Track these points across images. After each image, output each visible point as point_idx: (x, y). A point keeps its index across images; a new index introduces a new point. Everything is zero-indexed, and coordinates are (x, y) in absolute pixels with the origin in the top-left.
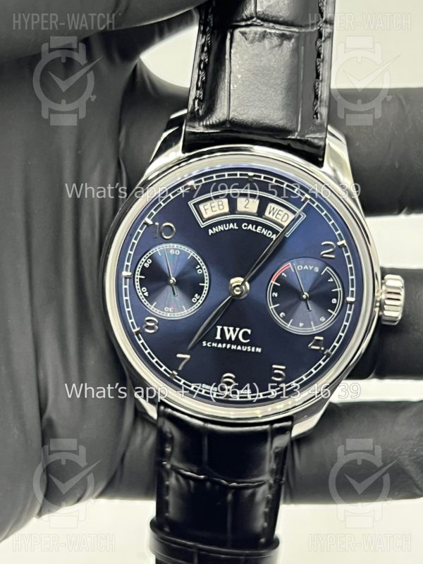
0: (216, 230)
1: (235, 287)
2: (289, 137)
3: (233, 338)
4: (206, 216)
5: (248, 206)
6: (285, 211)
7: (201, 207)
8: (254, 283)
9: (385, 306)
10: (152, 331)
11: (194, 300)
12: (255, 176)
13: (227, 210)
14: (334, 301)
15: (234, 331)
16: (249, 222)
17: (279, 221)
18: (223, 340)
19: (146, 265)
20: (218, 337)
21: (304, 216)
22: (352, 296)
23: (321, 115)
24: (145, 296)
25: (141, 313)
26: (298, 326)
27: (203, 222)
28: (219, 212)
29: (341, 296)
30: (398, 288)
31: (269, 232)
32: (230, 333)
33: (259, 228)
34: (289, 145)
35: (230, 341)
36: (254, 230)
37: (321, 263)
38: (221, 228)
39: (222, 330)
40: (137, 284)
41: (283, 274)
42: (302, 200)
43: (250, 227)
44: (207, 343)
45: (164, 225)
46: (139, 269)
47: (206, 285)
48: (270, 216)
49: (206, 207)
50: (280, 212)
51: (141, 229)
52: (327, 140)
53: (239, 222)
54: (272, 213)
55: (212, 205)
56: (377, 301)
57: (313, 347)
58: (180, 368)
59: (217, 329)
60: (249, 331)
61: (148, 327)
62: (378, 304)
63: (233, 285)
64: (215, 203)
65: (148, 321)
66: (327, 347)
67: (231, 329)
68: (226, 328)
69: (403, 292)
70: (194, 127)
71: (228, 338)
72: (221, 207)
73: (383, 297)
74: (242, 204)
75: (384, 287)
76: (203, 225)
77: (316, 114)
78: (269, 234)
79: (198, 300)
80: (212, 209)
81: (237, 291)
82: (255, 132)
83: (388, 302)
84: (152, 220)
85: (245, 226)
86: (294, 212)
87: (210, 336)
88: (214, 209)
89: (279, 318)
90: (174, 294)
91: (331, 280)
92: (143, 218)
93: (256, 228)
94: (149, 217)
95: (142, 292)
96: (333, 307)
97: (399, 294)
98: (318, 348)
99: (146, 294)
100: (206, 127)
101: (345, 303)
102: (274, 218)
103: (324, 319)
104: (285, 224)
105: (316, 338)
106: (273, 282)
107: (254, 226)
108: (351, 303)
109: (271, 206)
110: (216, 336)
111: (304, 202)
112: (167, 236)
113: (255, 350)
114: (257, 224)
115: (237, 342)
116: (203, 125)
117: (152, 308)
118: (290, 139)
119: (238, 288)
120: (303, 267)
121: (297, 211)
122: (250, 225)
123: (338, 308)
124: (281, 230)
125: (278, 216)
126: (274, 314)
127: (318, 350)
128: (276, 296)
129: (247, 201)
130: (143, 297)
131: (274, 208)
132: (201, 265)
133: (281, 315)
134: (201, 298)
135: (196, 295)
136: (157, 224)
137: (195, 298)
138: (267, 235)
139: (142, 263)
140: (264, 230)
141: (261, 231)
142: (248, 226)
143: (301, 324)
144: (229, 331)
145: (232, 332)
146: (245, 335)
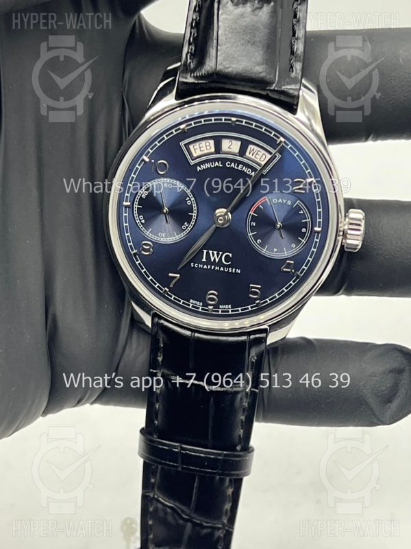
0: (203, 167)
1: (219, 216)
2: (268, 88)
3: (217, 260)
4: (195, 155)
5: (231, 146)
6: (263, 152)
7: (191, 147)
8: (234, 214)
9: (348, 236)
10: (148, 253)
11: (184, 227)
12: (237, 121)
13: (213, 150)
14: (304, 230)
15: (218, 254)
16: (232, 161)
17: (258, 160)
18: (208, 261)
19: (143, 196)
20: (204, 260)
21: (278, 156)
22: (319, 227)
23: (296, 70)
24: (142, 223)
25: (139, 240)
26: (273, 251)
27: (193, 160)
28: (206, 152)
29: (309, 226)
30: (360, 220)
31: (249, 169)
32: (214, 257)
33: (241, 166)
34: (267, 94)
35: (214, 263)
36: (236, 168)
37: (292, 197)
38: (208, 165)
39: (208, 254)
40: (136, 213)
41: (260, 206)
42: (277, 142)
45: (159, 162)
46: (137, 199)
47: (194, 214)
48: (250, 156)
49: (195, 147)
50: (259, 153)
51: (139, 165)
52: (301, 91)
53: (223, 160)
54: (251, 154)
55: (201, 145)
56: (340, 231)
57: (284, 269)
58: (171, 286)
59: (203, 252)
60: (231, 255)
61: (144, 250)
62: (341, 233)
63: (217, 215)
64: (203, 143)
65: (145, 244)
66: (297, 270)
67: (215, 252)
68: (211, 252)
69: (363, 223)
70: (186, 78)
71: (212, 259)
72: (208, 148)
73: (346, 227)
74: (226, 144)
75: (347, 220)
76: (192, 163)
77: (292, 67)
78: (249, 171)
79: (187, 227)
80: (201, 149)
81: (220, 220)
82: (238, 83)
83: (349, 232)
84: (148, 158)
85: (228, 164)
86: (270, 153)
87: (197, 258)
88: (202, 149)
89: (256, 244)
90: (167, 222)
91: (302, 212)
92: (141, 155)
93: (238, 166)
94: (146, 155)
95: (140, 220)
96: (303, 235)
97: (359, 225)
98: (289, 270)
99: (143, 221)
100: (196, 78)
101: (313, 232)
102: (253, 157)
103: (295, 246)
104: (263, 163)
105: (288, 261)
106: (251, 213)
107: (236, 164)
108: (318, 232)
109: (251, 147)
110: (202, 258)
111: (279, 144)
112: (161, 171)
113: (236, 271)
114: (239, 162)
115: (220, 264)
116: (194, 76)
117: (148, 233)
118: (269, 90)
119: (221, 218)
120: (278, 200)
121: (273, 151)
122: (233, 164)
123: (307, 236)
124: (259, 168)
125: (257, 156)
126: (252, 240)
127: (289, 272)
128: (254, 225)
129: (231, 143)
130: (140, 224)
131: (253, 149)
132: (190, 197)
133: (258, 241)
134: (190, 226)
135: (186, 223)
136: (153, 161)
137: (185, 225)
138: (247, 172)
139: (140, 195)
140: (244, 167)
141: (242, 169)
142: (231, 164)
143: (275, 249)
144: (213, 255)
145: (216, 255)
146: (227, 258)
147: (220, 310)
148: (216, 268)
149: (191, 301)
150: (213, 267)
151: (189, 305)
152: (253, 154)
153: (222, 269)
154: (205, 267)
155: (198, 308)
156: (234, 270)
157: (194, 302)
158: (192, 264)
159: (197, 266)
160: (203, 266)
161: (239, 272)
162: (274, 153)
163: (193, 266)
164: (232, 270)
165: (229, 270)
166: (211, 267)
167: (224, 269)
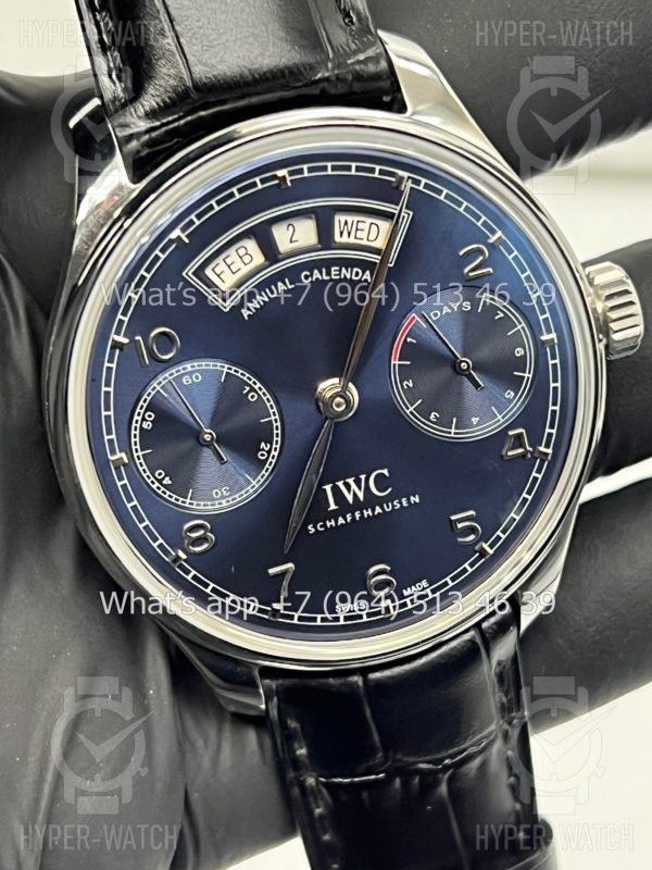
1: (333, 398)
2: (319, 75)
3: (361, 495)
4: (225, 287)
5: (296, 236)
6: (369, 219)
7: (209, 272)
9: (611, 325)
10: (205, 546)
11: (262, 455)
12: (290, 173)
13: (259, 259)
15: (358, 482)
16: (311, 266)
17: (365, 242)
18: (344, 506)
19: (145, 425)
20: (333, 506)
21: (408, 215)
22: (549, 330)
24: (165, 486)
25: (172, 525)
26: (472, 426)
27: (225, 300)
28: (245, 270)
29: (527, 338)
30: (622, 282)
31: (355, 270)
32: (353, 491)
33: (334, 270)
34: (323, 91)
35: (358, 505)
36: (326, 278)
39: (336, 491)
40: (143, 468)
41: (409, 340)
42: (394, 185)
43: (316, 274)
44: (315, 527)
45: (152, 335)
46: (135, 440)
47: (274, 417)
48: (345, 239)
49: (218, 270)
50: (360, 226)
51: (111, 360)
53: (292, 273)
54: (345, 233)
57: (510, 453)
59: (325, 490)
60: (385, 472)
61: (194, 542)
63: (328, 395)
64: (232, 255)
65: (192, 529)
66: (535, 443)
67: (351, 481)
68: (340, 484)
69: (630, 287)
71: (350, 498)
72: (247, 259)
74: (283, 237)
76: (227, 306)
77: (347, 14)
78: (357, 274)
79: (269, 452)
81: (339, 405)
83: (614, 315)
84: (125, 336)
86: (387, 216)
87: (317, 509)
88: (234, 268)
89: (430, 425)
90: (220, 459)
91: (502, 315)
92: (106, 337)
93: (329, 273)
94: (118, 333)
95: (158, 481)
96: (521, 364)
97: (627, 292)
98: (521, 450)
99: (167, 481)
101: (540, 346)
102: (352, 240)
103: (512, 394)
104: (380, 244)
106: (395, 362)
107: (324, 270)
108: (551, 343)
109: (340, 219)
110: (329, 506)
111: (400, 188)
112: (166, 353)
113: (409, 501)
114: (327, 264)
115: (371, 500)
117: (188, 503)
118: (321, 80)
119: (338, 400)
120: (441, 310)
121: (394, 209)
122: (316, 271)
123: (530, 363)
124: (377, 258)
125: (359, 234)
126: (420, 423)
127: (523, 456)
128: (411, 385)
129: (291, 228)
130: (163, 489)
131: (346, 223)
132: (251, 383)
133: (432, 417)
134: (274, 446)
135: (263, 444)
136: (138, 338)
137: (263, 450)
138: (354, 278)
139: (138, 425)
140: (344, 269)
141: (340, 275)
142: (312, 275)
143: (473, 419)
144: (348, 486)
145: (354, 486)
146: (381, 482)
148: (366, 513)
150: (357, 515)
151: (338, 619)
152: (349, 234)
153: (378, 510)
154: (341, 521)
155: (360, 617)
156: (404, 501)
158: (310, 527)
159: (321, 526)
160: (336, 522)
161: (417, 500)
162: (397, 212)
163: (313, 530)
164: (401, 503)
165: (393, 506)
166: (353, 516)
167: (382, 508)
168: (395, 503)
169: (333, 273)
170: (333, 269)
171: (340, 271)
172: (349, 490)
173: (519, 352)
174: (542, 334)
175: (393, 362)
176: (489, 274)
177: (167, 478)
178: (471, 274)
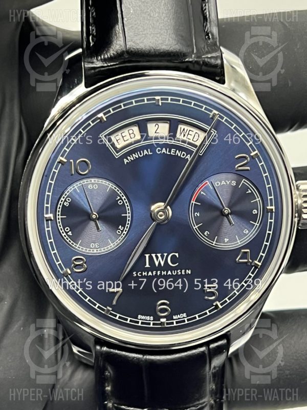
0: (131, 158)
1: (158, 212)
2: (187, 60)
3: (162, 263)
4: (119, 146)
5: (159, 130)
6: (195, 130)
7: (113, 137)
8: (174, 206)
9: (303, 210)
10: (81, 270)
11: (118, 232)
12: (162, 99)
13: (138, 137)
15: (162, 257)
16: (162, 146)
17: (191, 141)
18: (153, 267)
19: (65, 204)
20: (147, 266)
21: (214, 132)
22: (272, 205)
23: (213, 35)
25: (67, 254)
26: (224, 242)
27: (117, 153)
28: (131, 141)
29: (260, 205)
31: (183, 153)
32: (159, 260)
34: (187, 67)
35: (160, 268)
36: (168, 153)
37: (234, 176)
38: (135, 156)
39: (151, 258)
40: (60, 224)
41: (202, 193)
42: (211, 116)
44: (137, 274)
45: (78, 161)
46: (59, 210)
47: (129, 215)
48: (182, 137)
49: (117, 138)
50: (190, 133)
51: (56, 169)
52: (224, 56)
53: (152, 147)
54: (182, 135)
55: (123, 135)
57: (240, 261)
58: (114, 303)
59: (145, 257)
60: (177, 255)
61: (76, 266)
63: (156, 211)
64: (126, 132)
65: (76, 260)
66: (254, 258)
67: (159, 255)
68: (154, 255)
70: (92, 63)
71: (157, 263)
72: (132, 135)
73: (300, 201)
74: (152, 128)
76: (117, 155)
77: (208, 34)
78: (184, 155)
79: (122, 231)
80: (124, 139)
81: (161, 216)
82: (153, 59)
84: (65, 158)
85: (159, 150)
86: (204, 130)
87: (139, 265)
89: (204, 237)
90: (98, 228)
91: (250, 192)
92: (56, 157)
93: (170, 151)
94: (62, 156)
95: (66, 233)
96: (254, 218)
98: (246, 260)
99: (70, 233)
100: (105, 60)
101: (266, 211)
102: (185, 138)
103: (247, 231)
104: (198, 143)
105: (243, 251)
107: (168, 149)
108: (271, 212)
109: (181, 127)
110: (146, 265)
111: (213, 118)
112: (82, 172)
113: (185, 272)
114: (170, 147)
115: (167, 267)
116: (101, 59)
117: (77, 247)
118: (187, 62)
119: (161, 213)
120: (221, 183)
121: (208, 128)
122: (164, 149)
123: (259, 218)
124: (195, 150)
125: (189, 136)
126: (199, 234)
127: (246, 263)
128: (198, 215)
129: (157, 126)
130: (67, 237)
131: (184, 129)
132: (121, 195)
133: (205, 233)
134: (125, 229)
135: (120, 227)
136: (71, 161)
137: (120, 229)
138: (181, 156)
139: (62, 203)
140: (178, 151)
141: (175, 153)
142: (161, 150)
143: (226, 239)
144: (157, 258)
145: (160, 258)
146: (174, 259)
147: (174, 321)
148: (163, 273)
149: (140, 317)
150: (159, 273)
151: (138, 322)
152: (184, 135)
153: (169, 273)
154: (150, 274)
155: (149, 324)
156: (183, 271)
157: (143, 317)
158: (134, 273)
159: (140, 274)
160: (148, 274)
161: (190, 273)
162: (209, 129)
163: (135, 275)
164: (181, 272)
165: (177, 273)
166: (157, 273)
167: (172, 273)
168: (178, 271)
169: (172, 152)
170: (173, 150)
171: (176, 151)
172: (157, 260)
173: (255, 212)
174: (268, 206)
175: (192, 202)
176: (248, 170)
177: (70, 232)
178: (239, 168)
